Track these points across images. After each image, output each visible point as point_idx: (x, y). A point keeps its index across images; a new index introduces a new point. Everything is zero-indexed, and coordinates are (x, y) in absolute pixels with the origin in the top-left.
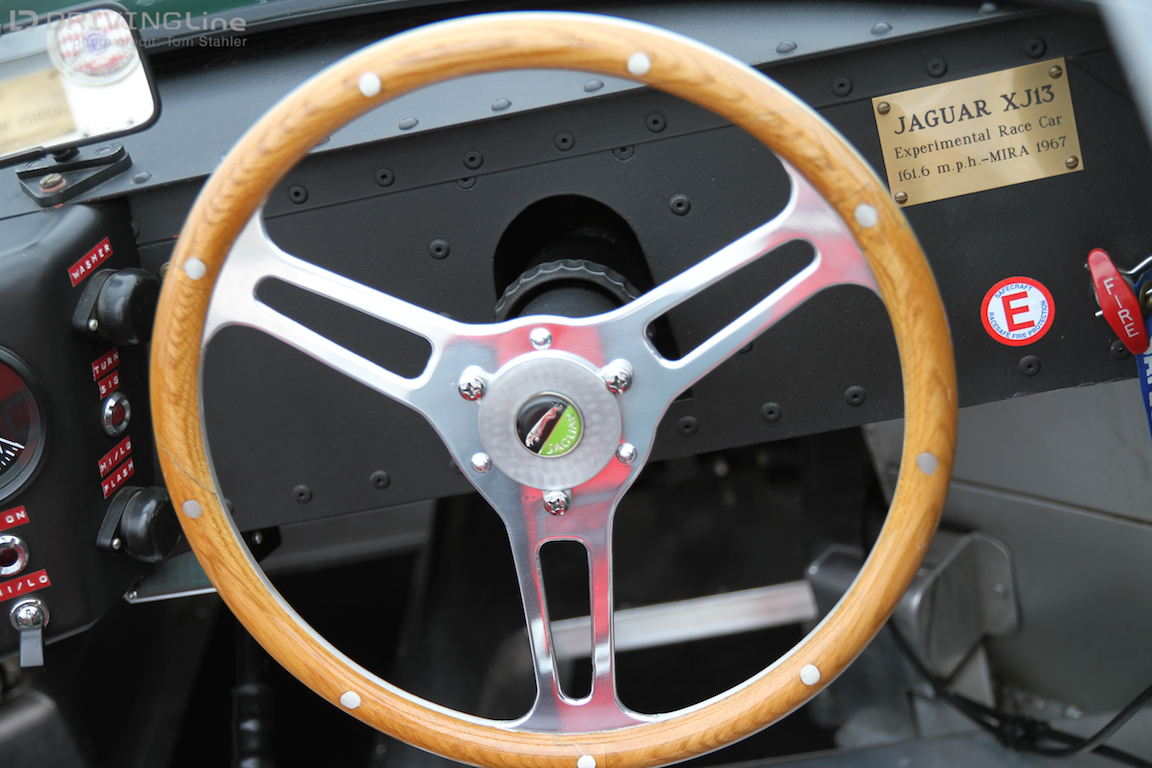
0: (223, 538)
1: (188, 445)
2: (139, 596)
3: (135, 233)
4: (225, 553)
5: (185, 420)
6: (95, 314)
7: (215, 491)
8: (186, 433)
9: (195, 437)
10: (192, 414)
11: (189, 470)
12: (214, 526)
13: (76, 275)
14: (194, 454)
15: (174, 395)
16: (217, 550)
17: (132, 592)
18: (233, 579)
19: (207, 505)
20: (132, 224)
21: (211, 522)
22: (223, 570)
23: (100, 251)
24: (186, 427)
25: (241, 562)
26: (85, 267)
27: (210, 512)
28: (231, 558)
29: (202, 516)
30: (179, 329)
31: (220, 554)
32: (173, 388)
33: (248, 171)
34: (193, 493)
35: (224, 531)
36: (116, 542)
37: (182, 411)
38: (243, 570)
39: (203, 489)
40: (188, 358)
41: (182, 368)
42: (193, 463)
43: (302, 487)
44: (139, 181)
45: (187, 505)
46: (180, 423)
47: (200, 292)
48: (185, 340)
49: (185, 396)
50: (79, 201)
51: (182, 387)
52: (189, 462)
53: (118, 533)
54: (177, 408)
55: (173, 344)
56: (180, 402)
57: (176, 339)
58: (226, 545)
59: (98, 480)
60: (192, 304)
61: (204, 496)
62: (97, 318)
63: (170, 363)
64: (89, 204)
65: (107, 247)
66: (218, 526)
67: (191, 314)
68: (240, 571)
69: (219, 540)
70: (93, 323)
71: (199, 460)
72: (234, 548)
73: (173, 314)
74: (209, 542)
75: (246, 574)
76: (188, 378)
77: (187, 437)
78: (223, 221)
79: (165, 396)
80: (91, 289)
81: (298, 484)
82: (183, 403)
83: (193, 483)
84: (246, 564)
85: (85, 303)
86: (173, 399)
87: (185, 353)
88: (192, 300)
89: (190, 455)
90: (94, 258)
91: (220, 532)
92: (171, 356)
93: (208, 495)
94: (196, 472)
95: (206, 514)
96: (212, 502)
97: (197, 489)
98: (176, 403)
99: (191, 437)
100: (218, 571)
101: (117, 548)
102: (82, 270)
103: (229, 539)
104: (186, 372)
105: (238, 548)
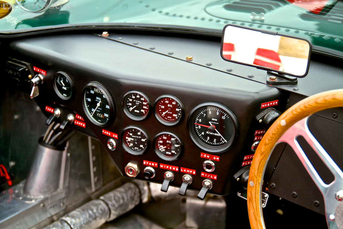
0: (255, 196)
1: (259, 167)
2: (241, 195)
3: (287, 102)
4: (254, 200)
5: (261, 160)
6: (263, 118)
7: (260, 183)
8: (260, 163)
9: (262, 166)
10: (264, 160)
11: (256, 174)
12: (255, 191)
13: (263, 106)
14: (259, 170)
15: (262, 152)
16: (252, 198)
17: (239, 193)
18: (252, 207)
19: (256, 185)
20: (288, 100)
21: (254, 190)
22: (251, 204)
23: (274, 103)
24: (261, 162)
25: (257, 205)
26: (267, 105)
27: (256, 187)
28: (255, 202)
29: (253, 187)
30: (271, 136)
31: (252, 199)
32: (262, 150)
33: (309, 105)
34: (254, 180)
35: (257, 194)
36: (238, 179)
37: (262, 157)
38: (256, 207)
39: (257, 180)
40: (270, 145)
41: (267, 146)
42: (258, 172)
43: (295, 193)
44: (294, 90)
45: (251, 182)
46: (260, 160)
47: (282, 129)
48: (272, 140)
49: (264, 154)
50: (276, 87)
51: (265, 151)
52: (257, 171)
53: (240, 177)
54: (261, 156)
55: (268, 139)
56: (262, 155)
57: (270, 139)
58: (255, 198)
59: (242, 161)
60: (278, 132)
61: (256, 182)
62: (263, 120)
63: (265, 143)
64: (279, 89)
65: (276, 103)
66: (256, 192)
67: (276, 134)
68: (255, 207)
69: (254, 196)
70: (261, 121)
71: (260, 172)
72: (257, 200)
73: (272, 131)
74: (251, 194)
75: (256, 208)
76: (268, 150)
77: (259, 165)
78: (296, 114)
79: (259, 151)
80: (265, 112)
81: (295, 191)
82: (263, 155)
83: (255, 177)
84: (258, 206)
85: (262, 114)
86: (261, 153)
87: (270, 143)
88: (278, 130)
89: (258, 170)
90: (271, 104)
91: (256, 194)
92: (266, 142)
93: (258, 183)
94: (257, 175)
95: (255, 187)
96: (257, 185)
97: (256, 179)
98: (261, 155)
99: (261, 165)
100: (250, 203)
101: (238, 180)
102: (266, 105)
103: (257, 197)
104: (268, 148)
105: (258, 200)
